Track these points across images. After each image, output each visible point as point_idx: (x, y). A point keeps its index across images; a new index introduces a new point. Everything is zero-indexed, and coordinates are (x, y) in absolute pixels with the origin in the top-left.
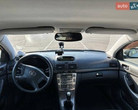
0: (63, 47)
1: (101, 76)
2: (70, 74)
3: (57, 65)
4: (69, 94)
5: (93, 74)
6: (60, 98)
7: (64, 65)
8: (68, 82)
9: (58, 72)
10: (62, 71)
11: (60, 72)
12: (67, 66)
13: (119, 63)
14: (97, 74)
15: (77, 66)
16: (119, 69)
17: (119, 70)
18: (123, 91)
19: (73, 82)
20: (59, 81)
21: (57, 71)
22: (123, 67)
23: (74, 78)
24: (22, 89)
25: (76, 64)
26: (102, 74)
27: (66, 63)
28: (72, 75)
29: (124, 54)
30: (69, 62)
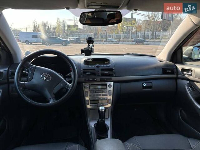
0: (93, 46)
1: (151, 87)
2: (103, 83)
3: (84, 70)
4: (102, 110)
5: (139, 84)
6: (89, 119)
7: (95, 69)
8: (100, 95)
9: (85, 80)
10: (91, 78)
11: (89, 80)
12: (98, 71)
13: (177, 67)
14: (145, 85)
15: (114, 71)
16: (177, 76)
17: (176, 79)
18: (183, 111)
19: (108, 96)
20: (86, 94)
21: (84, 78)
22: (183, 74)
23: (109, 89)
24: (30, 101)
25: (112, 69)
26: (151, 85)
27: (98, 67)
28: (107, 84)
29: (184, 56)
30: (102, 65)
